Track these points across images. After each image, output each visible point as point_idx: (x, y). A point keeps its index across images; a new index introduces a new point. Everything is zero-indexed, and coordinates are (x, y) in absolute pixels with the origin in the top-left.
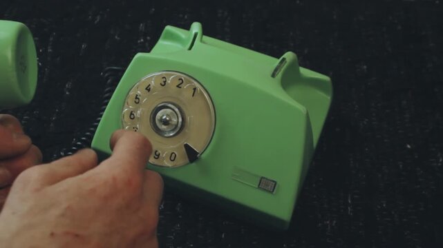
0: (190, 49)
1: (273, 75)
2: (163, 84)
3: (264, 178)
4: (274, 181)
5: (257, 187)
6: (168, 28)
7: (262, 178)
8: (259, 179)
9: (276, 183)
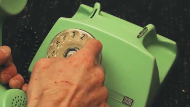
0: (92, 17)
1: (138, 37)
2: (73, 36)
3: (126, 97)
4: (132, 99)
5: (122, 102)
6: (83, 6)
7: (125, 97)
8: (123, 98)
9: (133, 101)
